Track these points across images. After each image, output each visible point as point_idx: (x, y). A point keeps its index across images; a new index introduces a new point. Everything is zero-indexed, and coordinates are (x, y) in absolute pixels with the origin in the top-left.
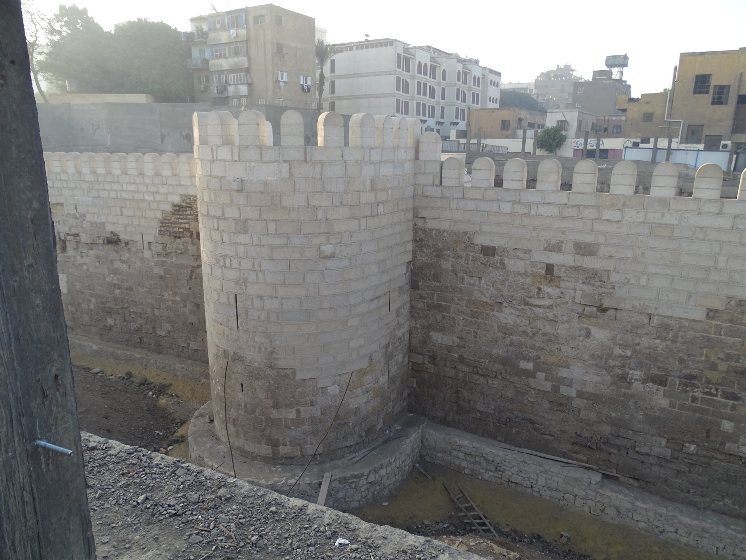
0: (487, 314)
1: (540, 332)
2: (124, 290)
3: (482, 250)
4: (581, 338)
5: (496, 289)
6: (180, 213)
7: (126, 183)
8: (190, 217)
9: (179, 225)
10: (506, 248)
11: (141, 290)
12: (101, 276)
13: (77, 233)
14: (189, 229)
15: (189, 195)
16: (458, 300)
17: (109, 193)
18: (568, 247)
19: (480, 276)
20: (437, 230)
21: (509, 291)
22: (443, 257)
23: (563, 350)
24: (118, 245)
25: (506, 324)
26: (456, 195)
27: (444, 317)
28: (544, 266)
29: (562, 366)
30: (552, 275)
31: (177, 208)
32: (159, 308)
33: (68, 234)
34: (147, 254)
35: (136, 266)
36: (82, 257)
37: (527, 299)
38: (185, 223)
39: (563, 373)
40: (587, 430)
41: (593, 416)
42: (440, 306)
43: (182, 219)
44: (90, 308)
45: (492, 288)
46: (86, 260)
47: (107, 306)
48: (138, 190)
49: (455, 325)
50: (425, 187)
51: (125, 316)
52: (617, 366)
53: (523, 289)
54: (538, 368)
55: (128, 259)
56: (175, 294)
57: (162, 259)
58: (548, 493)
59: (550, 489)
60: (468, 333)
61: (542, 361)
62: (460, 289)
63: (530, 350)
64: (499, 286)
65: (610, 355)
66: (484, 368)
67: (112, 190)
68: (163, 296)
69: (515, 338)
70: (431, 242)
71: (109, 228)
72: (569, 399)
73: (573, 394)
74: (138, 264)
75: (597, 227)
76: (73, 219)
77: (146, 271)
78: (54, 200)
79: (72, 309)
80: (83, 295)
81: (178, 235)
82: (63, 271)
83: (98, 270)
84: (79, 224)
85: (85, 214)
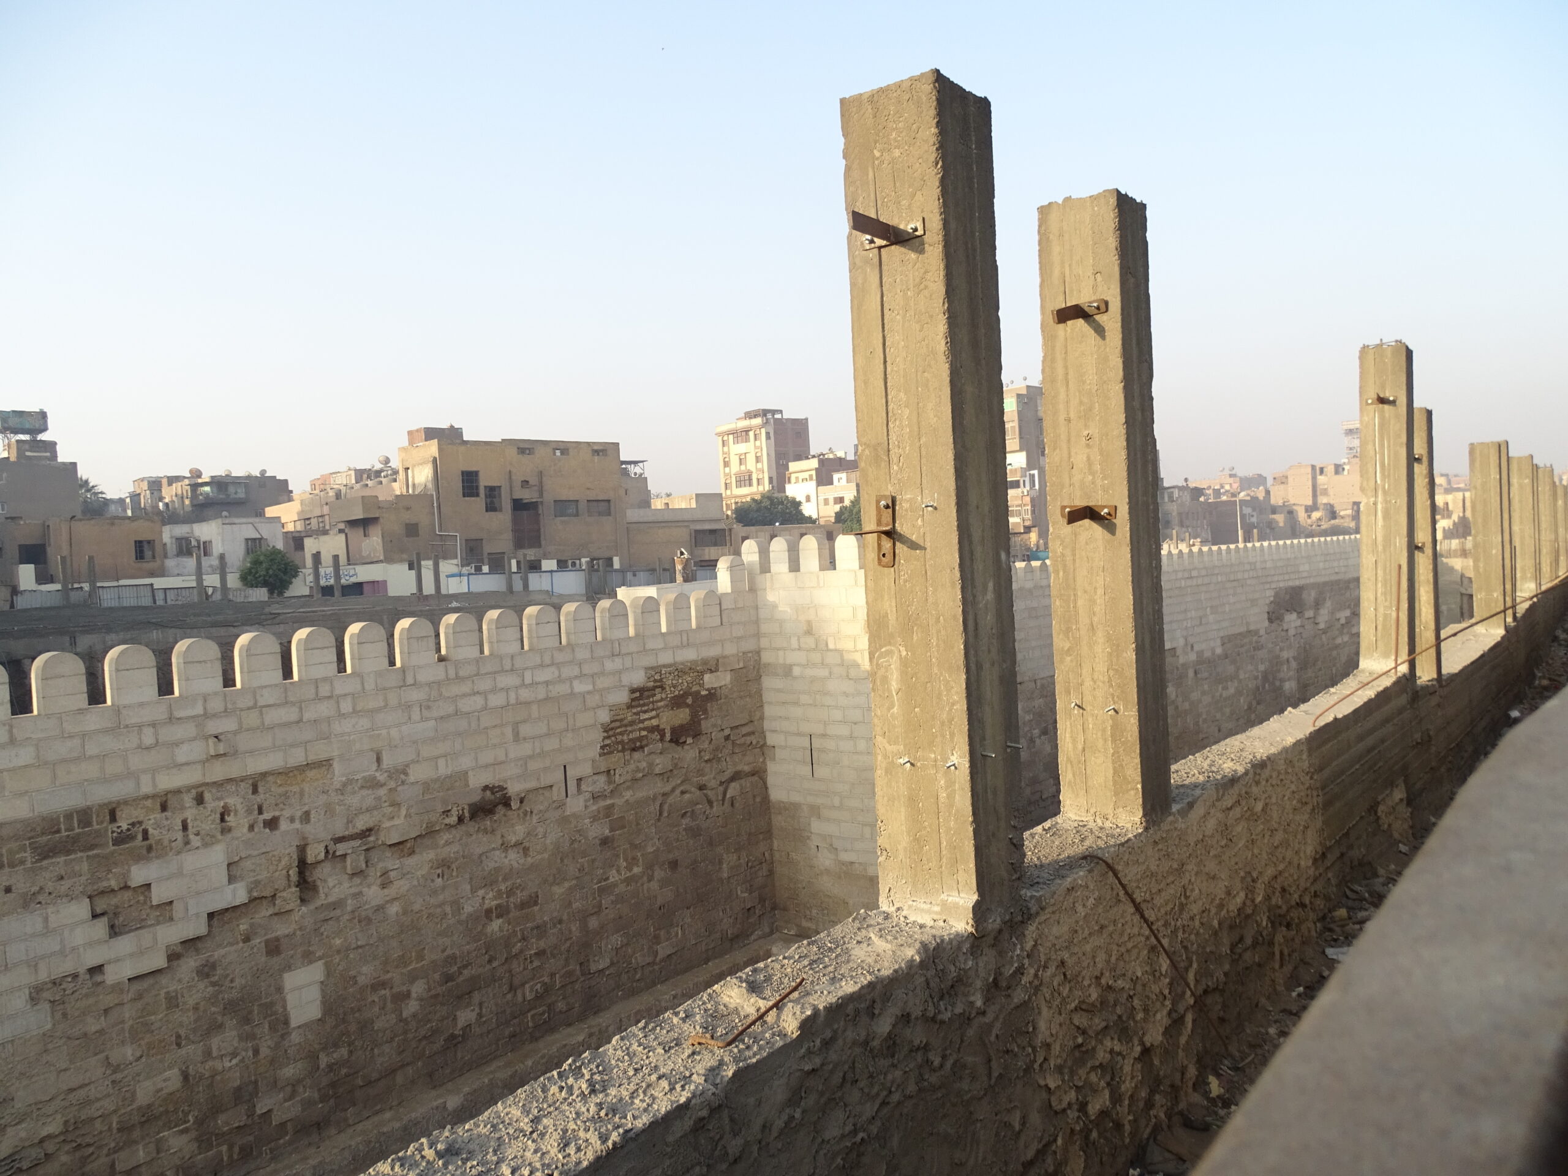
2: (514, 914)
6: (641, 702)
7: (533, 668)
8: (660, 704)
9: (641, 725)
13: (372, 825)
14: (659, 726)
15: (658, 667)
24: (499, 811)
31: (638, 694)
32: (599, 910)
33: (340, 840)
34: (576, 805)
35: (548, 842)
36: (387, 885)
38: (651, 719)
43: (645, 712)
46: (402, 886)
47: (461, 978)
48: (560, 676)
51: (511, 977)
55: (528, 834)
56: (632, 863)
57: (604, 803)
67: (494, 690)
68: (607, 879)
71: (478, 780)
74: (554, 835)
76: (364, 792)
77: (573, 842)
78: (297, 757)
79: (335, 1055)
80: (383, 992)
81: (638, 744)
82: (309, 958)
83: (441, 897)
84: (384, 799)
85: (407, 766)
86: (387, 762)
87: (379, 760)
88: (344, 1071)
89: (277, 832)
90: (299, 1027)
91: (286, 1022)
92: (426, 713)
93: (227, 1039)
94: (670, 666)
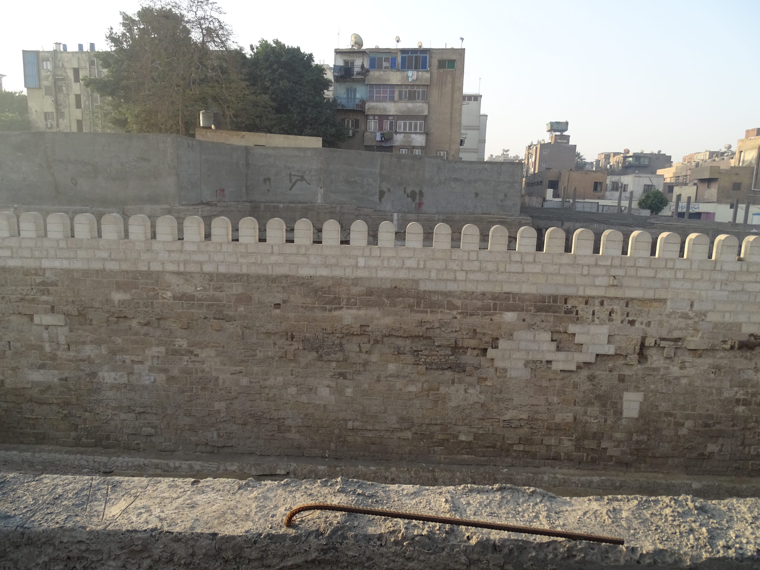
12: (714, 391)
13: (681, 337)
36: (683, 368)
46: (691, 371)
71: (748, 329)
76: (681, 320)
78: (650, 294)
79: (641, 437)
80: (670, 418)
82: (637, 389)
83: (712, 384)
84: (690, 326)
85: (707, 312)
86: (696, 307)
87: (692, 305)
88: (643, 446)
89: (633, 327)
90: (626, 418)
91: (621, 413)
92: (724, 287)
93: (594, 410)
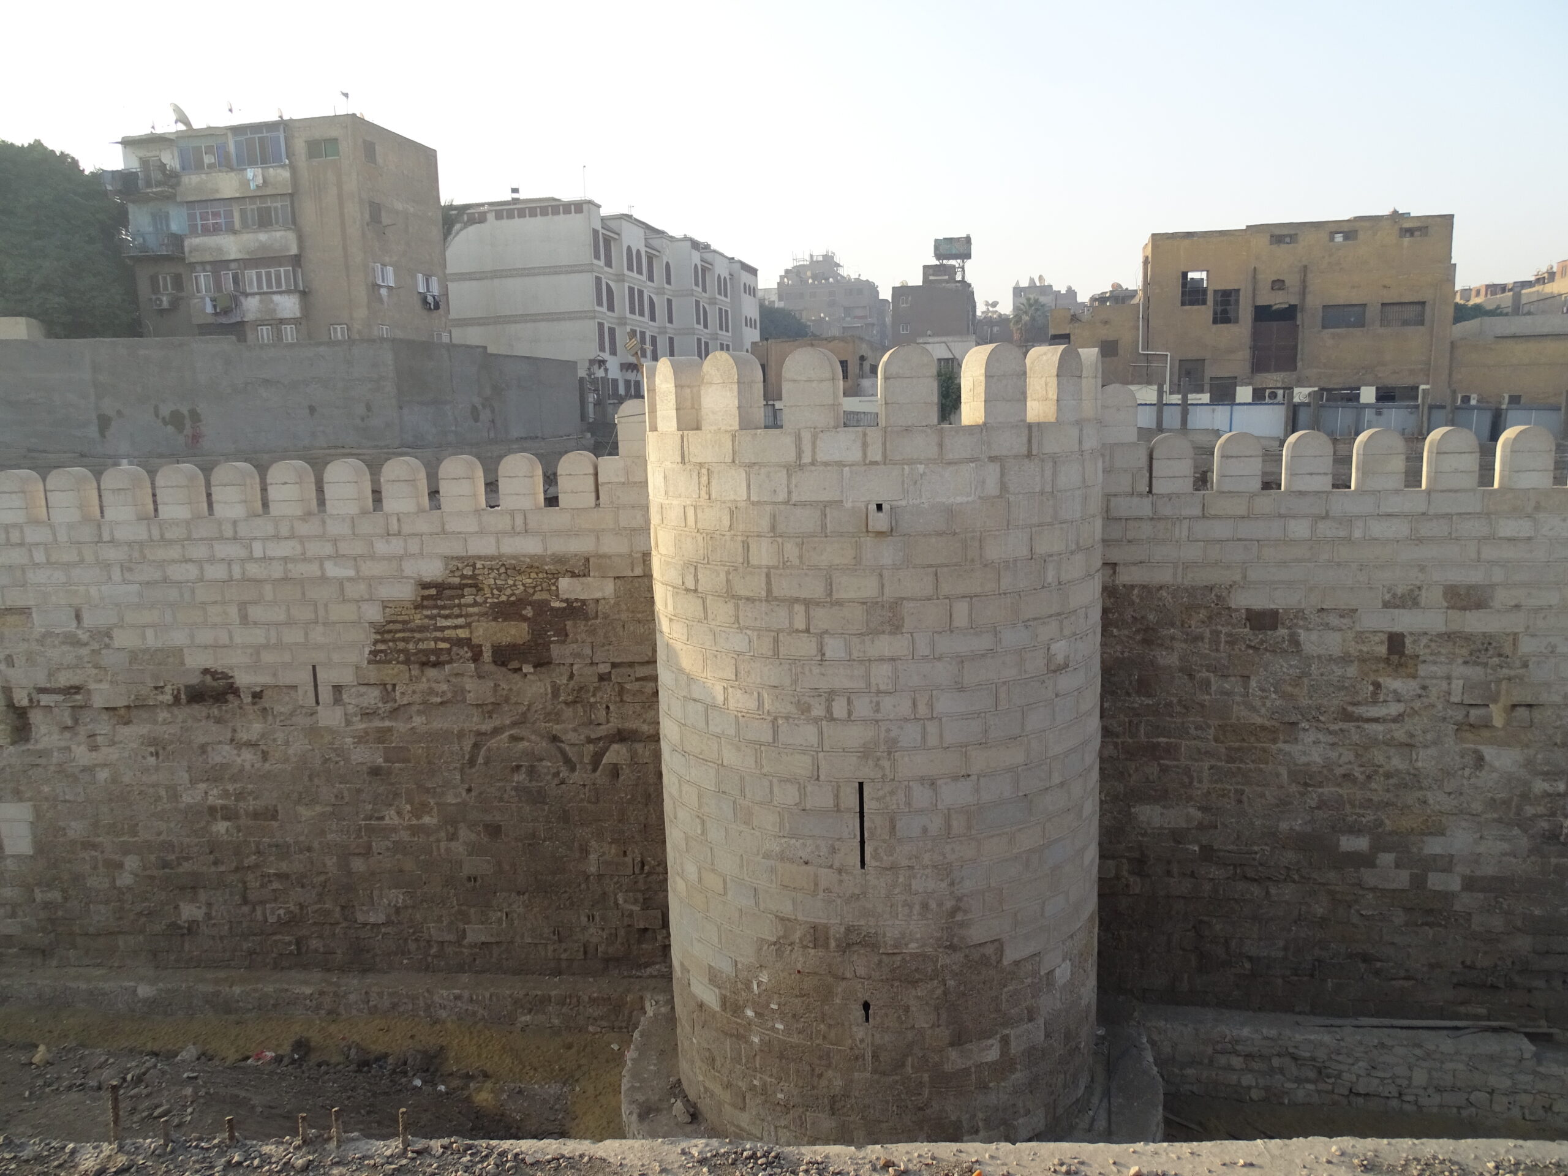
0: (1264, 750)
1: (1381, 770)
2: (244, 821)
3: (1248, 619)
4: (1467, 772)
5: (1284, 696)
6: (439, 603)
7: (265, 539)
8: (471, 610)
9: (438, 634)
10: (1303, 611)
11: (305, 812)
12: (163, 793)
13: (77, 684)
14: (470, 639)
15: (470, 557)
16: (1196, 728)
17: (202, 569)
18: (1433, 596)
19: (1247, 673)
20: (1144, 587)
21: (1311, 697)
22: (1159, 642)
23: (1431, 801)
24: (226, 701)
25: (1308, 764)
26: (1186, 512)
27: (1164, 770)
28: (1385, 637)
29: (1431, 834)
30: (1402, 654)
31: (433, 591)
32: (367, 852)
33: (43, 691)
34: (330, 717)
35: (291, 751)
36: (94, 748)
37: (1350, 708)
38: (456, 627)
39: (1434, 846)
40: (1485, 953)
41: (1497, 923)
42: (1155, 747)
43: (446, 617)
44: (118, 883)
45: (1274, 696)
46: (112, 754)
47: (181, 870)
48: (304, 554)
49: (1191, 783)
50: (1112, 499)
51: (246, 889)
52: (1541, 816)
53: (1343, 688)
54: (1378, 847)
55: (263, 736)
56: (421, 809)
57: (377, 723)
58: (1437, 1099)
59: (1439, 1090)
60: (1223, 796)
61: (1388, 828)
62: (1203, 706)
63: (1362, 811)
64: (1290, 689)
65: (1525, 797)
66: (1261, 864)
67: (212, 560)
68: (382, 818)
69: (1328, 790)
70: (1129, 613)
71: (197, 660)
72: (1447, 896)
73: (1455, 884)
74: (299, 746)
75: (1489, 552)
76: (65, 648)
77: (326, 761)
79: (49, 895)
80: (93, 853)
81: (433, 658)
82: (18, 795)
83: (154, 778)
84: (86, 659)
85: (111, 629)
86: (88, 621)
87: (78, 617)
88: (60, 913)
90: (13, 856)
92: (127, 575)
94: (492, 558)
